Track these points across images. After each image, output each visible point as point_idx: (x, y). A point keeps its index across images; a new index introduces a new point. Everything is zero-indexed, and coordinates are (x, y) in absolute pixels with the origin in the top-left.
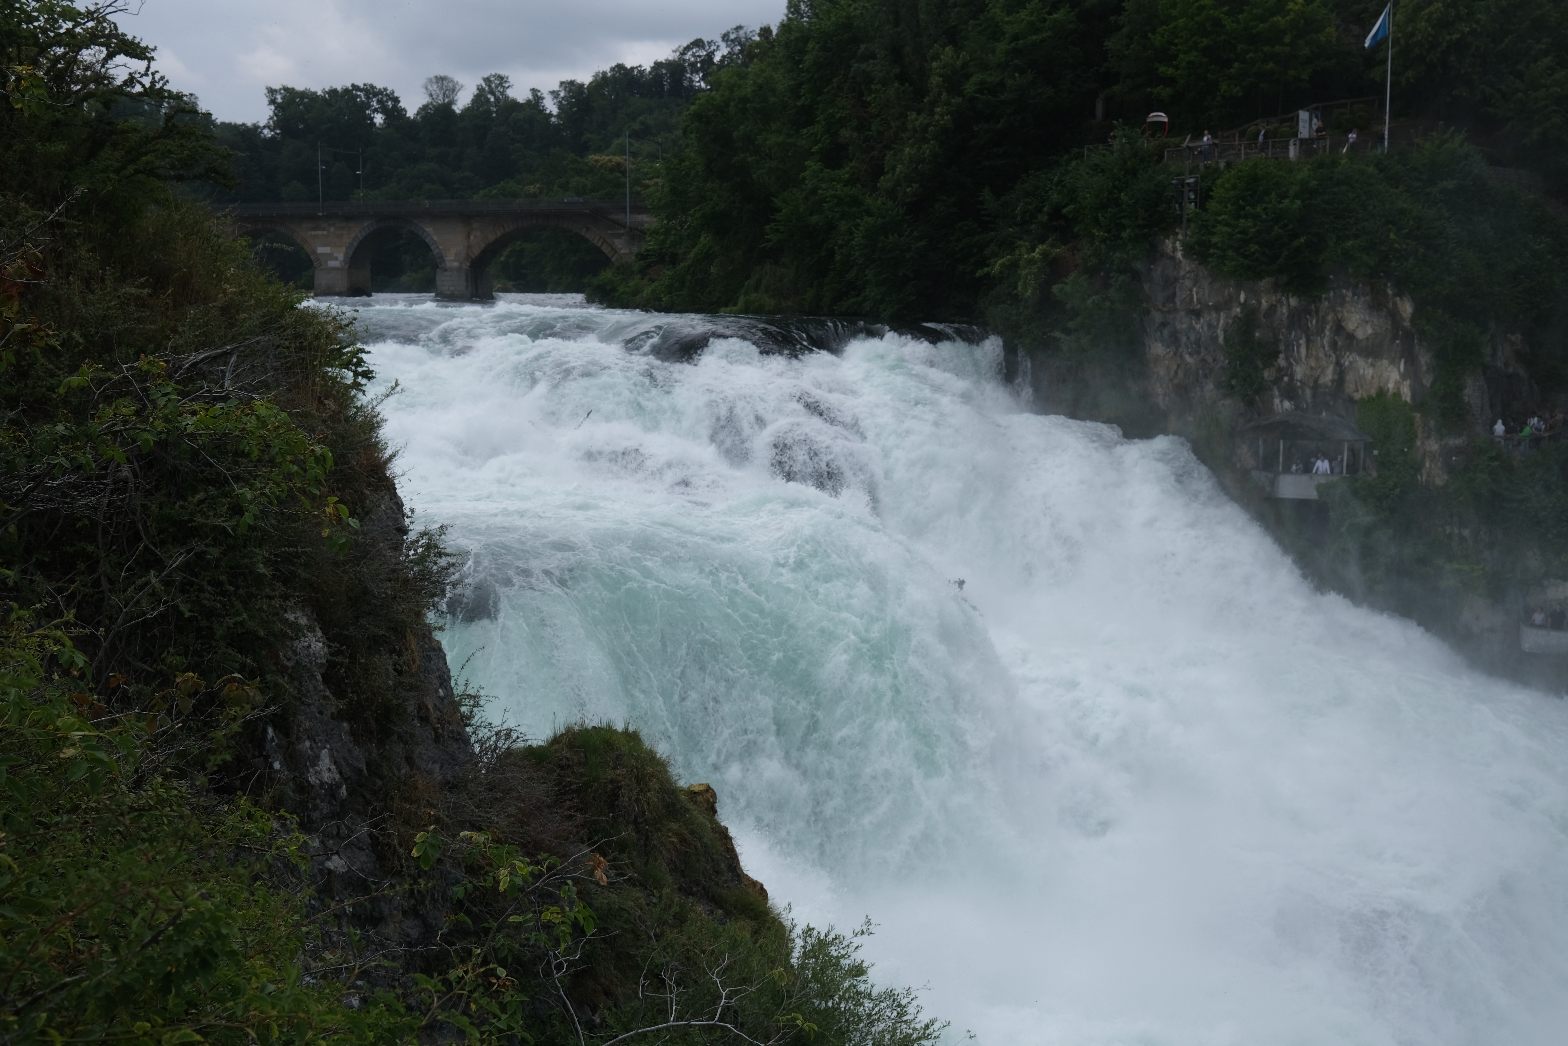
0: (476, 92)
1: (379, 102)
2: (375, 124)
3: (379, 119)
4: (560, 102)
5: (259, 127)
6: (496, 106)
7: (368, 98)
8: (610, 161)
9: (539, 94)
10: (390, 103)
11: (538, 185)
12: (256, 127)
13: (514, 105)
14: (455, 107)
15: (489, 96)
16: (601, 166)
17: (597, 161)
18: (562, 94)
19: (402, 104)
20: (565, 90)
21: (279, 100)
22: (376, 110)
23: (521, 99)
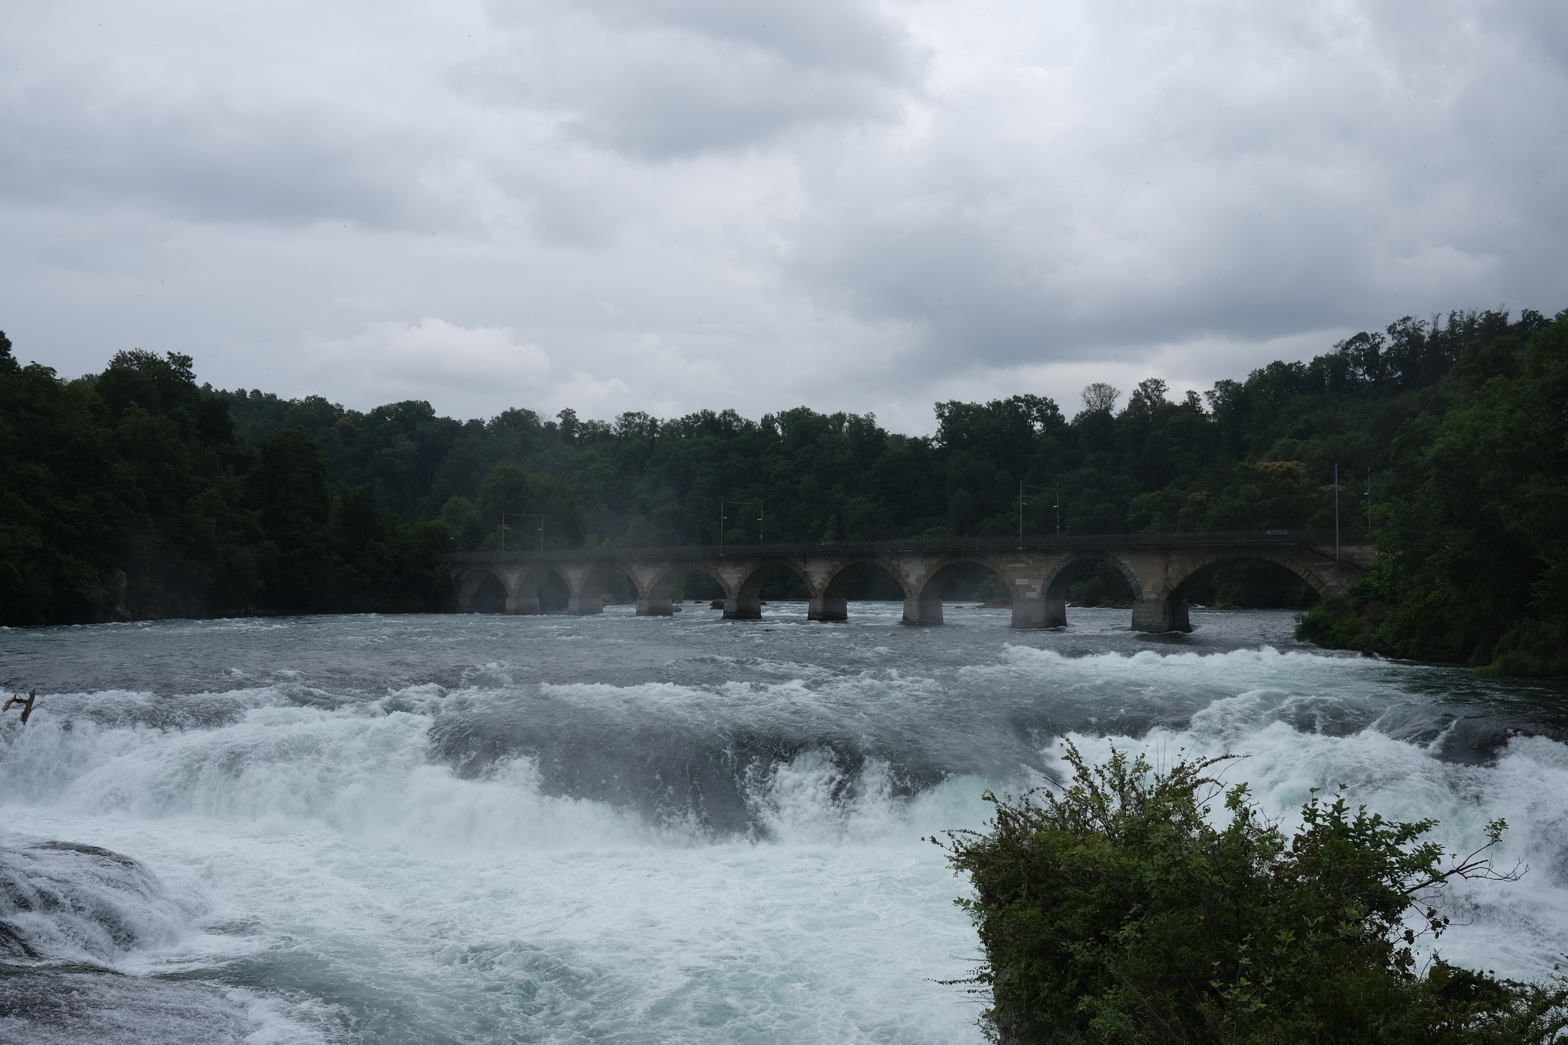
0: (1133, 397)
1: (1038, 411)
2: (1035, 432)
3: (1038, 426)
4: (1215, 402)
5: (928, 439)
6: (1152, 410)
7: (1028, 407)
8: (1281, 467)
9: (1195, 396)
10: (1049, 411)
11: (1204, 492)
12: (926, 439)
13: (1171, 408)
14: (1112, 413)
15: (1146, 400)
16: (1271, 473)
17: (1266, 467)
18: (1218, 394)
19: (1060, 412)
20: (1221, 390)
21: (947, 414)
22: (1036, 419)
23: (1178, 403)
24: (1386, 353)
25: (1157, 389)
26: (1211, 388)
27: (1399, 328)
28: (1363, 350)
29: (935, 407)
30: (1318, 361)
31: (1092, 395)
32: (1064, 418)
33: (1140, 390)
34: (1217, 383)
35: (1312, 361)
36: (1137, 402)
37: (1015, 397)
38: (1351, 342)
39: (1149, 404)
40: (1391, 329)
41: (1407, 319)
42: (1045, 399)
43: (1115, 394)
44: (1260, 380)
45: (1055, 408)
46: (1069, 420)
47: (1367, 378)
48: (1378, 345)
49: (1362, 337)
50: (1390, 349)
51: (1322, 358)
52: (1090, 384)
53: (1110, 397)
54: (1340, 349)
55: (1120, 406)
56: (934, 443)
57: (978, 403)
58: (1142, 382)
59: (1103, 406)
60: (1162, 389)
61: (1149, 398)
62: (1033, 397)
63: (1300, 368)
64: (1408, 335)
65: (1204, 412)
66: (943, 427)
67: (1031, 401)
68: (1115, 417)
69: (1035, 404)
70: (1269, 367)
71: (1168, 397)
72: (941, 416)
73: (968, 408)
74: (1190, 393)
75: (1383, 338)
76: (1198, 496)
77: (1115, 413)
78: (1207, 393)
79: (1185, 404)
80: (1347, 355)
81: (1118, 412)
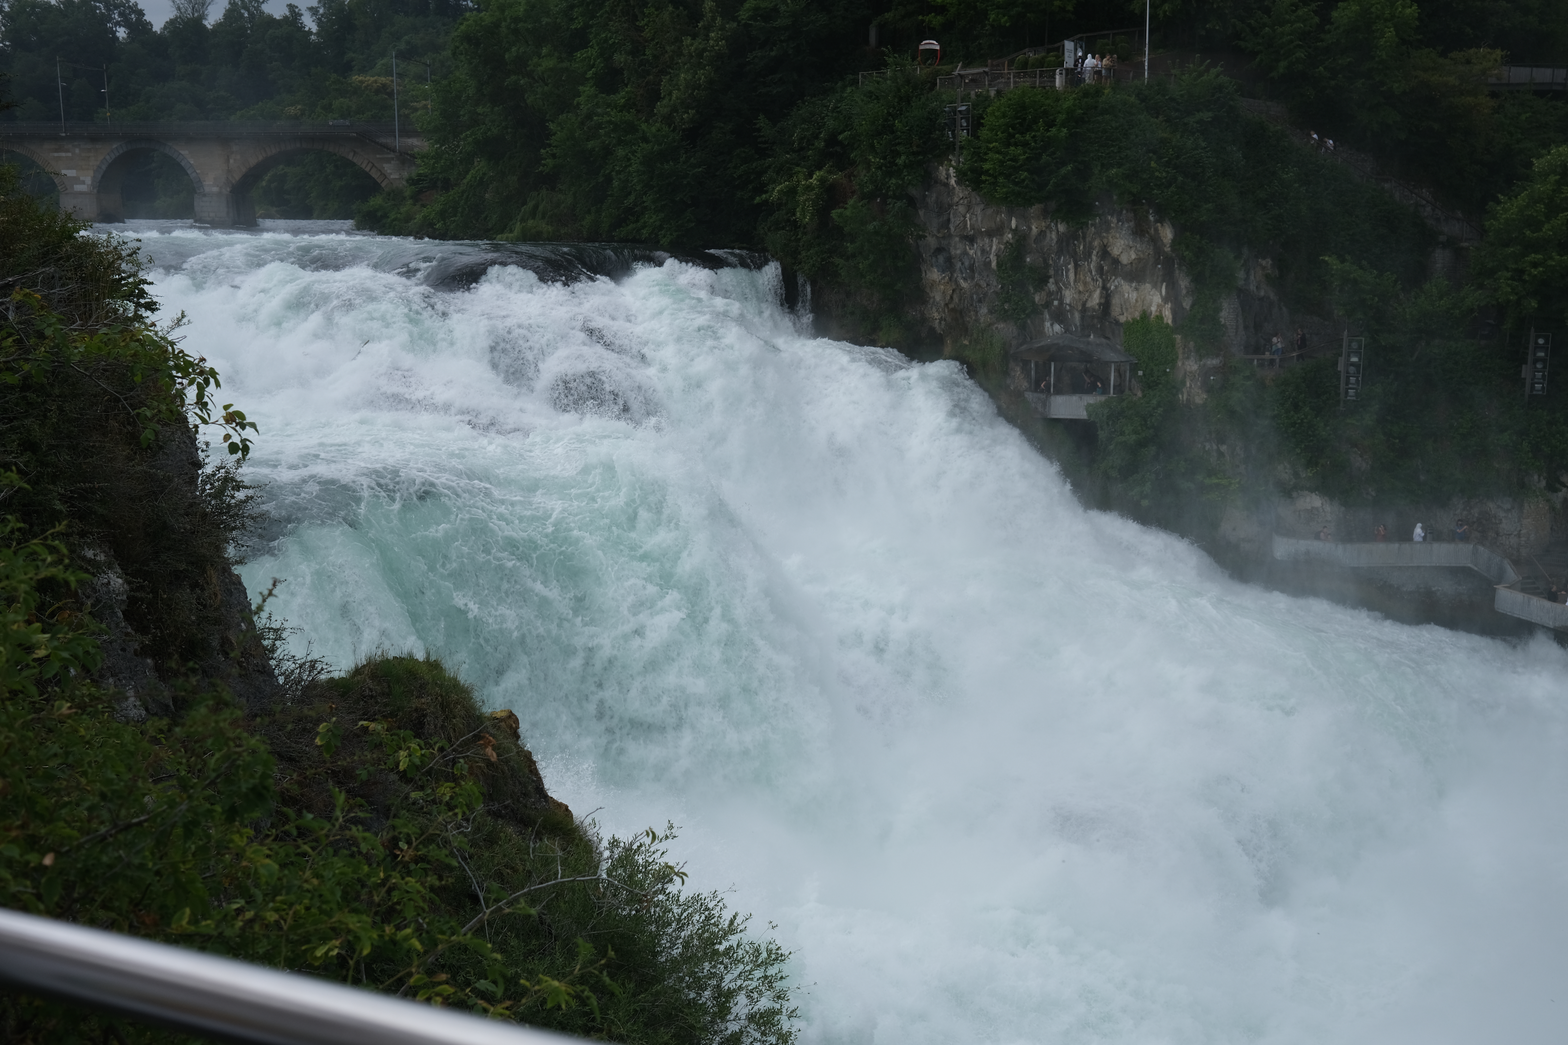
0: (228, 7)
1: (120, 15)
2: (118, 38)
3: (122, 33)
4: (318, 19)
6: (250, 22)
7: (108, 10)
8: (376, 82)
9: (297, 10)
10: (133, 16)
11: (299, 107)
13: (270, 21)
14: (205, 23)
15: (242, 11)
16: (366, 87)
17: (362, 82)
18: (321, 11)
19: (147, 18)
20: (324, 6)
21: (7, 9)
22: (118, 24)
23: (277, 16)
32: (152, 25)
36: (233, 13)
39: (246, 15)
45: (141, 13)
46: (157, 27)
55: (214, 15)
59: (196, 15)
61: (247, 9)
65: (307, 29)
68: (209, 27)
71: (267, 9)
74: (291, 7)
77: (209, 23)
78: (311, 9)
79: (286, 18)
81: (213, 23)
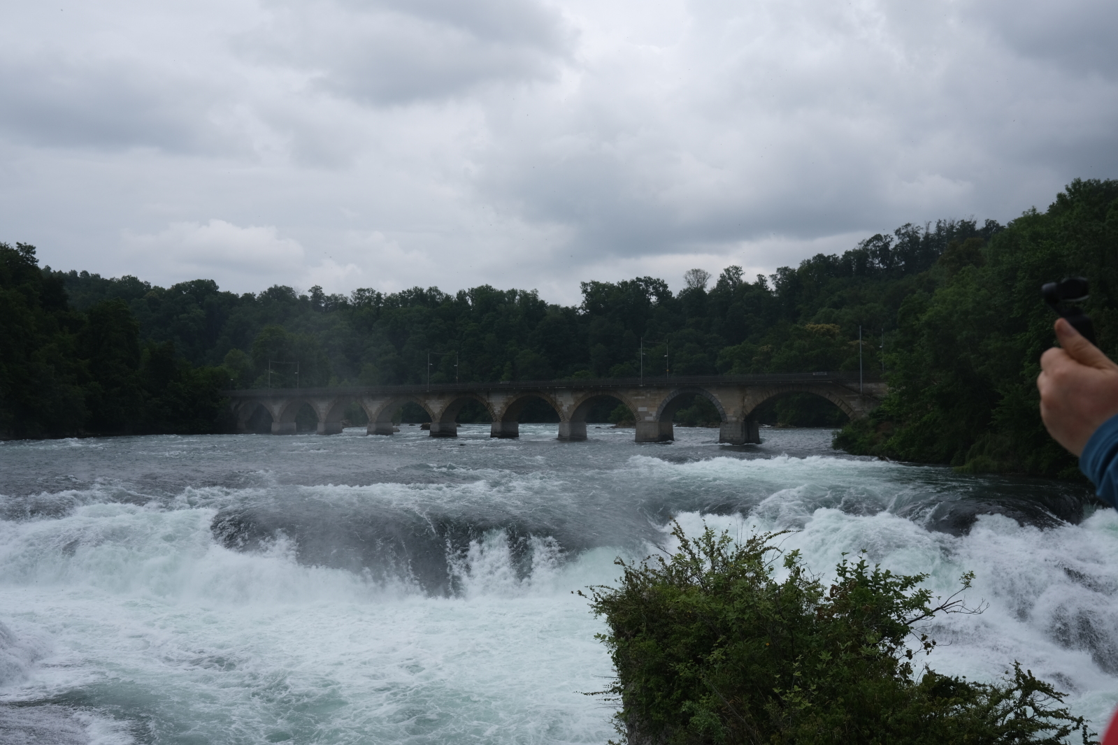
0: (720, 279)
1: (654, 288)
2: (651, 303)
3: (653, 299)
4: (777, 282)
5: (576, 308)
6: (733, 287)
7: (647, 286)
8: (823, 328)
9: (763, 278)
10: (661, 288)
11: (770, 346)
12: (574, 309)
13: (747, 287)
15: (729, 281)
16: (816, 332)
17: (812, 328)
18: (779, 277)
19: (669, 289)
20: (781, 274)
21: (589, 290)
22: (652, 294)
23: (751, 283)
24: (894, 249)
25: (737, 273)
26: (774, 272)
27: (903, 231)
28: (878, 246)
29: (581, 285)
30: (848, 254)
31: (691, 277)
32: (671, 293)
33: (725, 274)
34: (778, 269)
35: (844, 254)
36: (722, 282)
37: (637, 278)
38: (870, 241)
39: (731, 283)
40: (898, 232)
41: (908, 225)
42: (658, 280)
43: (707, 276)
44: (808, 267)
45: (665, 286)
46: (675, 295)
47: (881, 266)
48: (888, 243)
49: (878, 237)
50: (897, 246)
51: (850, 252)
52: (690, 269)
53: (704, 279)
54: (863, 245)
55: (711, 285)
56: (580, 311)
57: (611, 283)
58: (726, 268)
59: (699, 285)
60: (740, 273)
61: (731, 279)
62: (650, 278)
63: (836, 259)
64: (909, 236)
65: (769, 290)
66: (587, 300)
67: (648, 281)
68: (707, 292)
69: (652, 284)
70: (814, 258)
71: (744, 279)
72: (585, 291)
73: (604, 286)
74: (760, 276)
75: (892, 238)
76: (765, 348)
77: (707, 290)
78: (772, 276)
79: (756, 284)
80: (868, 250)
81: (710, 289)
